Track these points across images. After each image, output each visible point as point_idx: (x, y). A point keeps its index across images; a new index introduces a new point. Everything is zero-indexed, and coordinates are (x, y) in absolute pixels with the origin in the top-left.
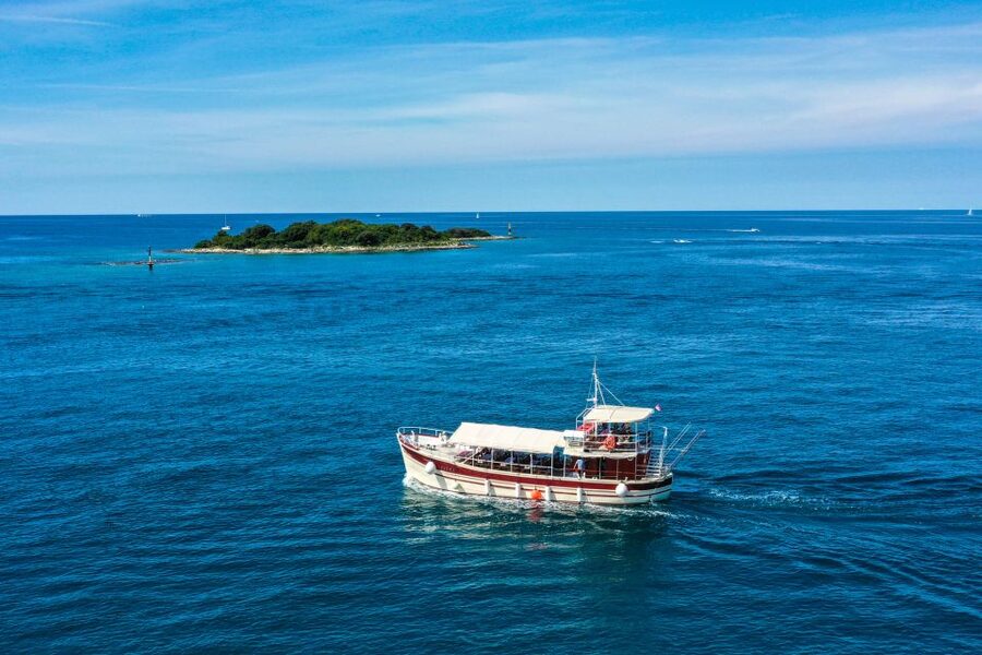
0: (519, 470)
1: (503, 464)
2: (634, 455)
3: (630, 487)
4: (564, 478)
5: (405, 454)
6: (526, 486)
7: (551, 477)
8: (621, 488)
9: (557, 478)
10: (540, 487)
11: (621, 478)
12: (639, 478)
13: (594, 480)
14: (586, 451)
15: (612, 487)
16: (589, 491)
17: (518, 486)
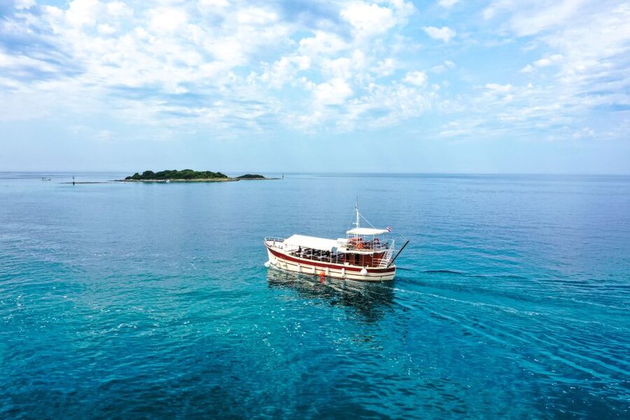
0: (315, 258)
1: (308, 256)
2: (372, 253)
3: (369, 271)
4: (336, 264)
5: (269, 252)
6: (317, 268)
7: (330, 264)
8: (364, 271)
9: (333, 264)
10: (324, 269)
11: (365, 265)
12: (376, 266)
13: (352, 266)
14: (348, 250)
15: (359, 270)
16: (348, 272)
17: (313, 267)
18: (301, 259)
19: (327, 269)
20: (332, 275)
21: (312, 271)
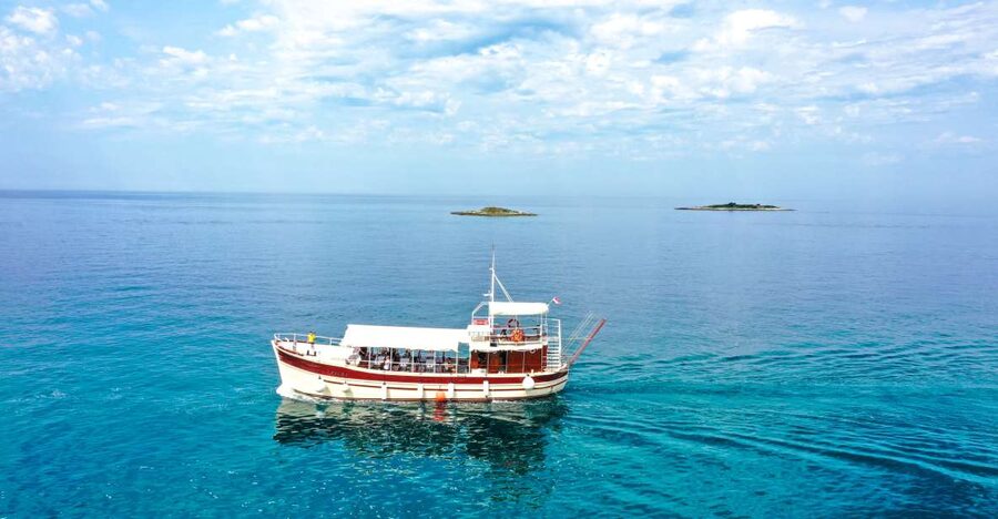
3: (535, 379)
4: (469, 375)
6: (429, 385)
8: (528, 382)
9: (461, 375)
10: (443, 386)
11: (528, 370)
12: (542, 369)
13: (500, 375)
14: (492, 345)
15: (519, 380)
16: (494, 386)
17: (420, 386)
18: (387, 373)
19: (450, 386)
20: (460, 395)
21: (418, 395)
